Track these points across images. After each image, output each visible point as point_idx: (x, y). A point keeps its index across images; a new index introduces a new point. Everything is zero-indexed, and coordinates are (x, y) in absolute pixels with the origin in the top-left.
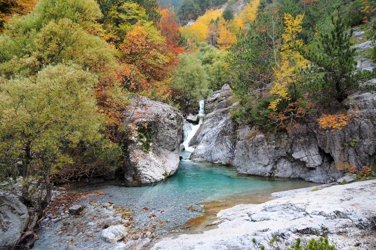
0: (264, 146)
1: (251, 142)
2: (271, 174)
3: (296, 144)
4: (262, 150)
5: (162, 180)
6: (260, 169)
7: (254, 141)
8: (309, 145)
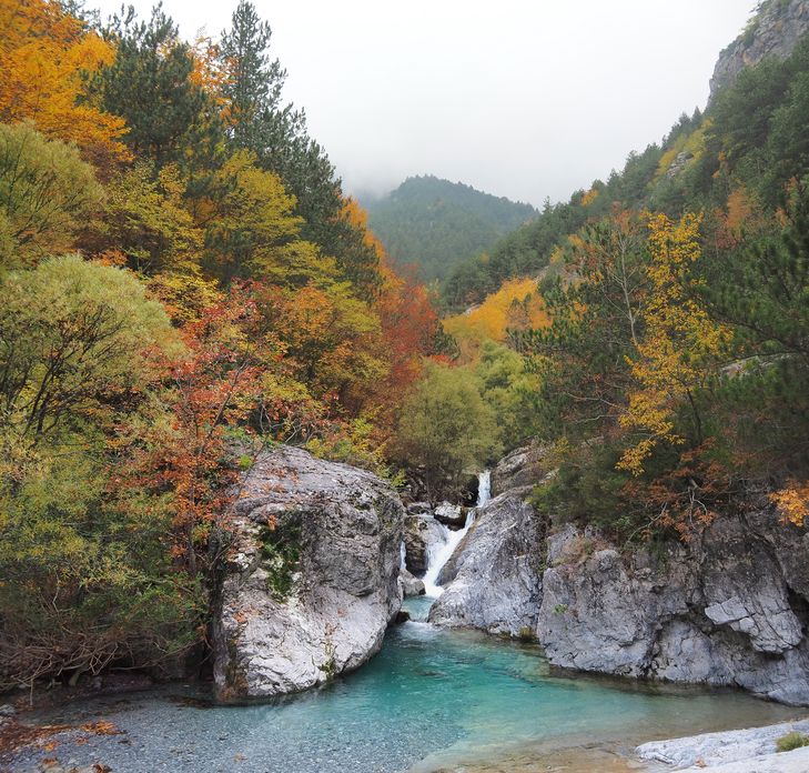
0: (618, 585)
1: (581, 570)
2: (646, 670)
3: (715, 577)
4: (615, 595)
5: (318, 684)
6: (609, 655)
7: (590, 568)
8: (755, 581)
